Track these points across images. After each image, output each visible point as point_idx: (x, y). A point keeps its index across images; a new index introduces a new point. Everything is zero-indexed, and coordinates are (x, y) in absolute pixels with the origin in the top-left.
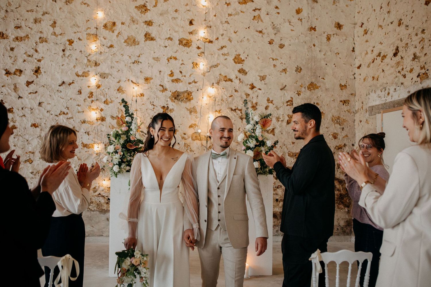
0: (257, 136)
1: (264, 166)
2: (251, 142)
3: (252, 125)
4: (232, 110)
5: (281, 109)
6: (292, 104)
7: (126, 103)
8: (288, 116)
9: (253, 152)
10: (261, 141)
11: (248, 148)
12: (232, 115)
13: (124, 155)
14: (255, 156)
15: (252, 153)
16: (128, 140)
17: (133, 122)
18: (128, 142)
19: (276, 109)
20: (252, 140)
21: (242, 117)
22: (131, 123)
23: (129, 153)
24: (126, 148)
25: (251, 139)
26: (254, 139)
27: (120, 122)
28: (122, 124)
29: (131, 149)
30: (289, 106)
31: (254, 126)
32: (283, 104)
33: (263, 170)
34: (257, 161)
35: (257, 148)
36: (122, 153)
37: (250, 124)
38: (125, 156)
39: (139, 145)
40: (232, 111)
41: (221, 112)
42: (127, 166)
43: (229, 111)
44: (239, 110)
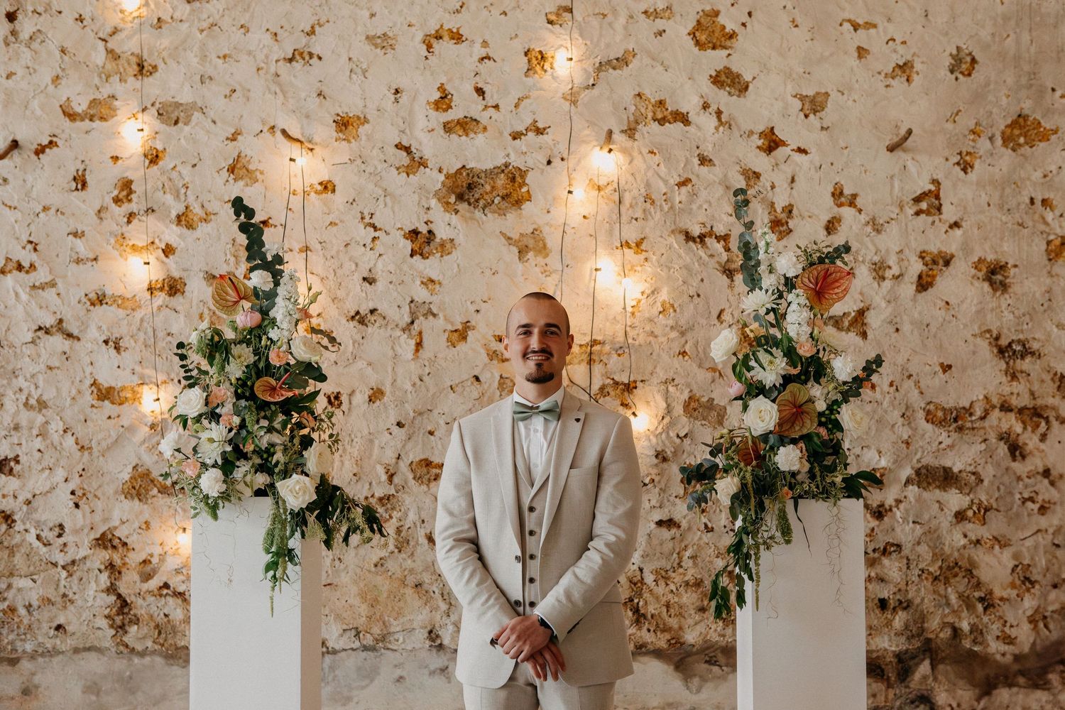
0: (790, 340)
1: (825, 463)
2: (765, 365)
3: (770, 292)
4: (688, 237)
5: (893, 229)
6: (939, 209)
7: (250, 213)
8: (923, 258)
9: (775, 407)
10: (807, 359)
11: (757, 390)
12: (688, 260)
13: (243, 425)
14: (787, 421)
15: (772, 407)
16: (260, 369)
17: (280, 290)
18: (259, 375)
19: (869, 229)
20: (771, 354)
21: (733, 266)
22: (271, 295)
23: (265, 417)
24: (253, 397)
25: (766, 351)
26: (778, 353)
27: (227, 294)
28: (237, 302)
29: (275, 404)
30: (923, 216)
31: (776, 296)
32: (901, 208)
33: (819, 479)
34: (794, 441)
35: (792, 387)
36: (236, 420)
37: (761, 289)
38: (248, 431)
39: (306, 384)
40: (691, 243)
41: (643, 247)
42: (256, 473)
43: (676, 242)
44: (718, 238)
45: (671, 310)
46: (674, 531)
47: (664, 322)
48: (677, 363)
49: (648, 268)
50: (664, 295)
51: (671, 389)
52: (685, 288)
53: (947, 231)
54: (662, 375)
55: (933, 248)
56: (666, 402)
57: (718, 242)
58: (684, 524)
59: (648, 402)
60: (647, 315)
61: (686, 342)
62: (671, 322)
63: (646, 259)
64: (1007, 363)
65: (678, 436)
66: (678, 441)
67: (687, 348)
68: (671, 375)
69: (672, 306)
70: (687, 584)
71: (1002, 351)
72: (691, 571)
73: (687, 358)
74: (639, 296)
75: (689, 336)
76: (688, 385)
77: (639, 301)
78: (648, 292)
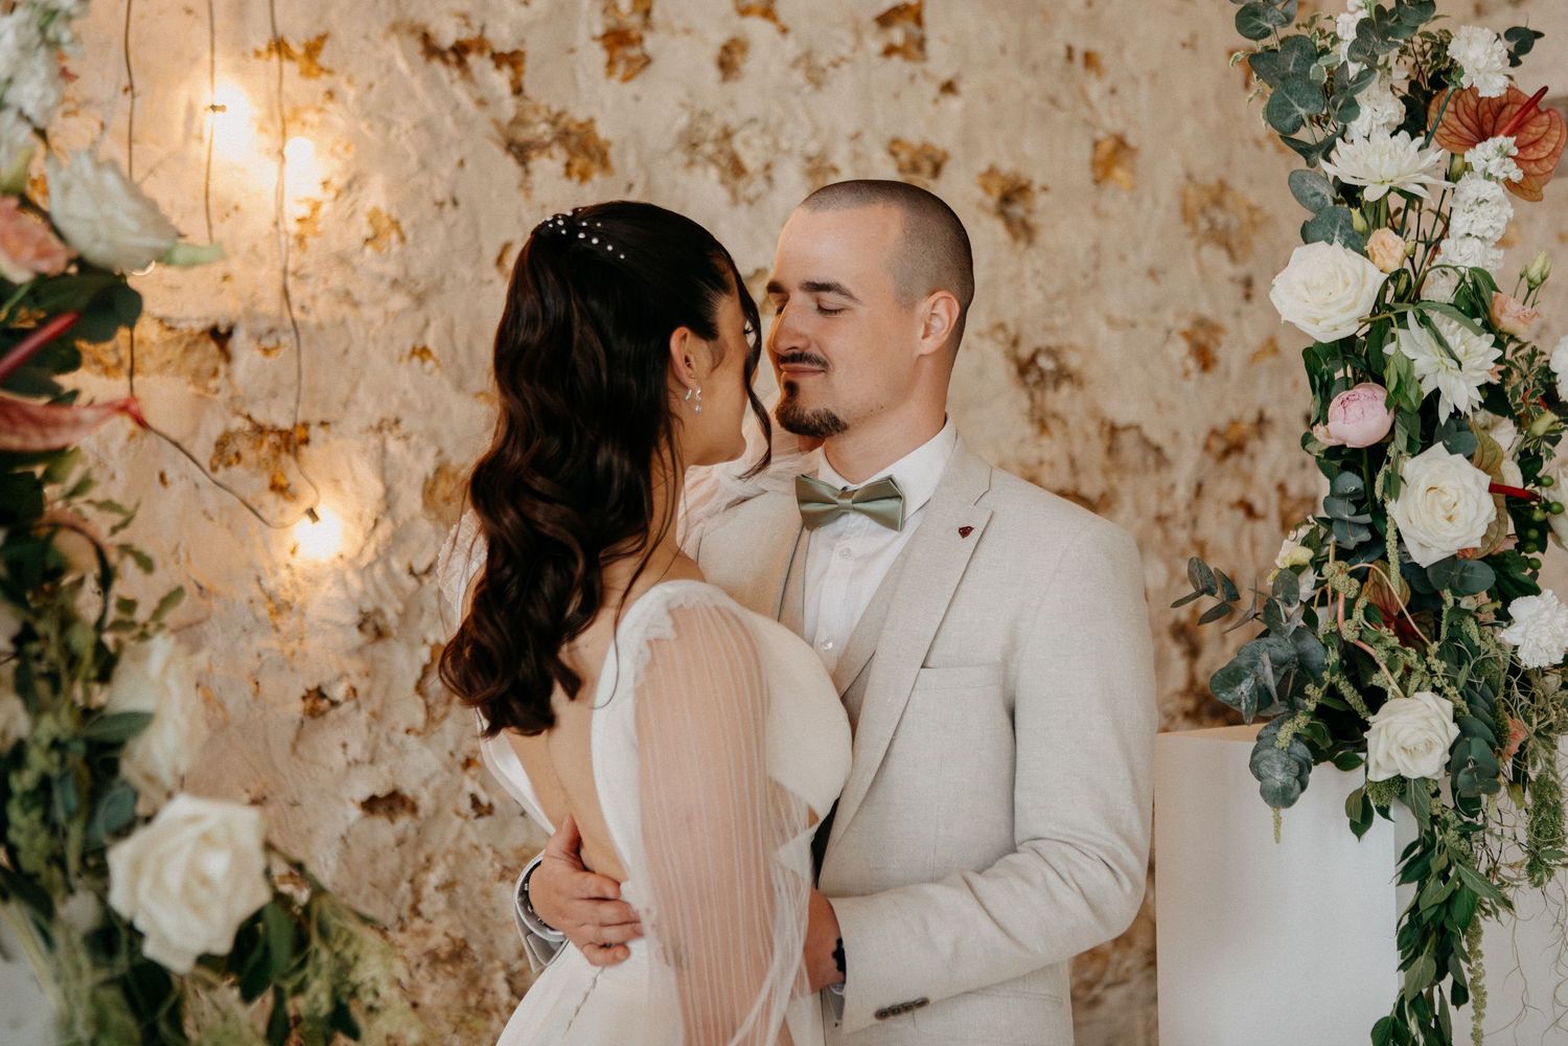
4: (431, 49)
5: (844, 82)
6: (921, 44)
8: (894, 154)
12: (430, 106)
19: (798, 77)
21: (524, 135)
30: (896, 59)
32: (858, 32)
40: (437, 64)
41: (323, 59)
43: (401, 56)
44: (499, 59)
45: (394, 237)
46: (404, 821)
47: (376, 267)
48: (407, 377)
49: (337, 117)
50: (375, 196)
51: (394, 446)
52: (423, 179)
53: (936, 101)
54: (369, 408)
55: (914, 135)
56: (383, 479)
57: (498, 67)
58: (426, 801)
59: (336, 482)
60: (335, 246)
61: (427, 324)
62: (392, 269)
63: (330, 95)
64: (1032, 397)
65: (411, 572)
66: (410, 583)
67: (430, 340)
68: (392, 408)
69: (396, 224)
70: (434, 957)
71: (1025, 368)
72: (442, 924)
73: (430, 364)
74: (316, 192)
75: (433, 306)
76: (434, 436)
77: (316, 207)
78: (339, 182)
